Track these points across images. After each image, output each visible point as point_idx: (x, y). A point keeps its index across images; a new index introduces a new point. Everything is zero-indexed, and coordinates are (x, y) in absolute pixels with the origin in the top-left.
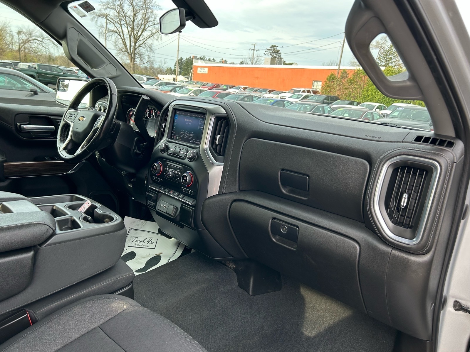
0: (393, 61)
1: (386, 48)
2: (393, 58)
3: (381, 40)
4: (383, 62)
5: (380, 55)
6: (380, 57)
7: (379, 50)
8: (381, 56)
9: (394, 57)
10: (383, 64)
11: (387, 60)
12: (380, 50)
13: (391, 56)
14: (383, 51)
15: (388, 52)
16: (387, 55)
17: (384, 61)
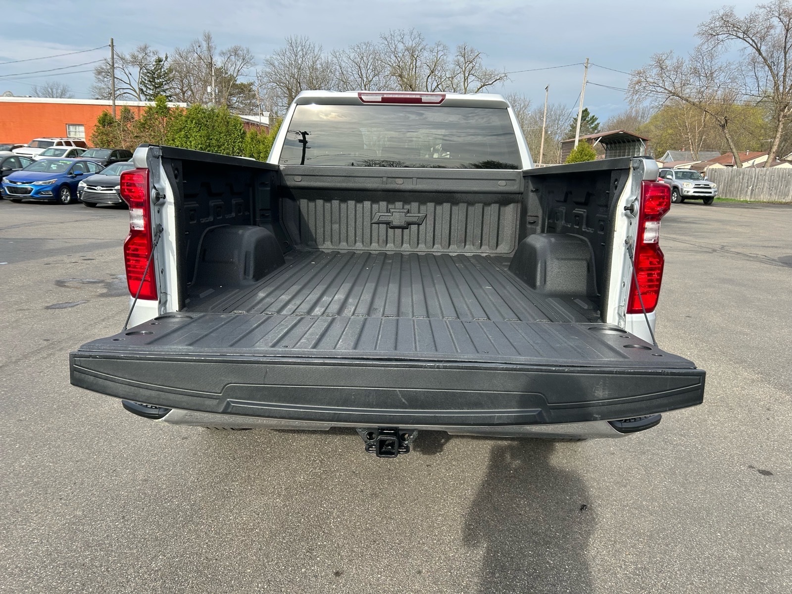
0: (166, 87)
1: (150, 65)
2: (164, 83)
3: (138, 53)
4: (150, 89)
5: (142, 76)
6: (143, 80)
7: (139, 69)
8: (145, 80)
9: (166, 81)
10: (151, 93)
11: (156, 86)
12: (141, 69)
13: (161, 80)
14: (145, 71)
15: (154, 74)
16: (154, 78)
17: (152, 87)
